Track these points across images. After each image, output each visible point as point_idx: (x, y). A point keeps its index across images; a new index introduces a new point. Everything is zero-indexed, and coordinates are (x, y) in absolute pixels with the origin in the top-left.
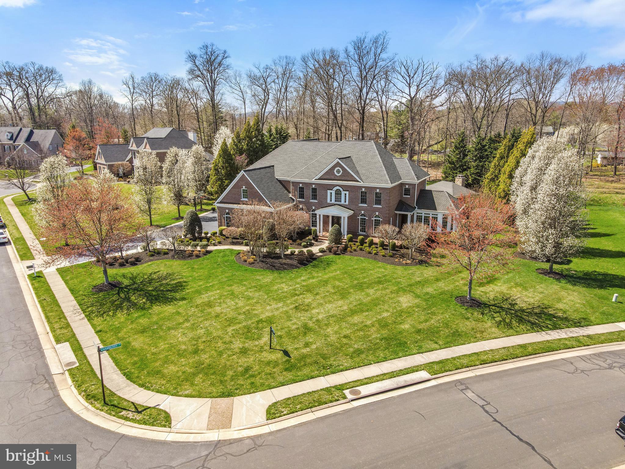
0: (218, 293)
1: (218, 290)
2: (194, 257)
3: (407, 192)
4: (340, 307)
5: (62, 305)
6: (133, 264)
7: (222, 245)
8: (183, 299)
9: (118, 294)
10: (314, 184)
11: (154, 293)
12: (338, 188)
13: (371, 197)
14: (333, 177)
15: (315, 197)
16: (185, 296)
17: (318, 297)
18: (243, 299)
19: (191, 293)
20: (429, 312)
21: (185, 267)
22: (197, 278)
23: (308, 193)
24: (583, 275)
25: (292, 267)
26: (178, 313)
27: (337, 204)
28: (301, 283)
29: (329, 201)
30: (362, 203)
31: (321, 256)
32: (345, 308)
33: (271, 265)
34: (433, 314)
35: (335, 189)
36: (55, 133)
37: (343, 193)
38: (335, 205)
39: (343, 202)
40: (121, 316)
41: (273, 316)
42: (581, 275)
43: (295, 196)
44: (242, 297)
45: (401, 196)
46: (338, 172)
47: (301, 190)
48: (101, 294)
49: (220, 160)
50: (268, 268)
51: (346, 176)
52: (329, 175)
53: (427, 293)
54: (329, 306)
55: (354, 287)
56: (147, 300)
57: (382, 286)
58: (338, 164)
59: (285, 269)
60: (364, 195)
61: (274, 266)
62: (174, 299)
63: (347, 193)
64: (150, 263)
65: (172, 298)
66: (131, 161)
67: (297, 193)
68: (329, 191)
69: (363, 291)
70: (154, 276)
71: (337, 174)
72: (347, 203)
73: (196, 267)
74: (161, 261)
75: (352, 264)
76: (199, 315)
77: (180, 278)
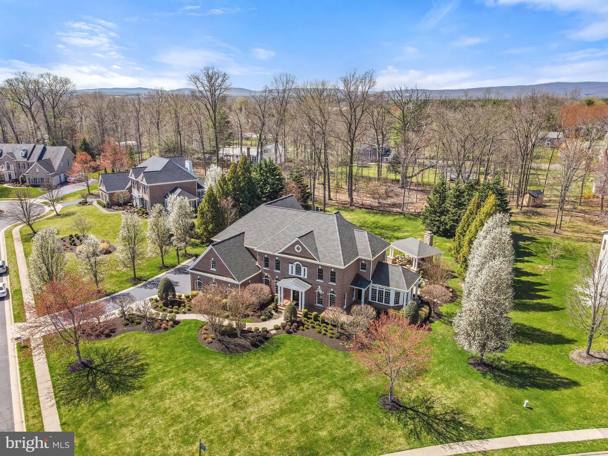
0: (171, 382)
1: (174, 377)
2: (162, 329)
3: (364, 266)
4: (273, 405)
5: (39, 386)
6: (108, 336)
7: (191, 313)
8: (141, 388)
9: (88, 376)
10: (277, 256)
11: (117, 378)
12: (298, 263)
13: (327, 275)
14: (294, 253)
15: (278, 268)
16: (143, 384)
17: (257, 391)
18: (192, 391)
19: (149, 379)
20: (350, 415)
21: (151, 344)
22: (159, 359)
23: (272, 263)
24: (512, 368)
25: (245, 349)
26: (133, 406)
27: (297, 277)
28: (247, 372)
29: (290, 273)
30: (319, 278)
31: (274, 335)
32: (277, 406)
33: (226, 347)
34: (353, 417)
35: (295, 263)
36: (66, 149)
37: (303, 268)
38: (295, 277)
39: (302, 276)
40: (84, 407)
41: (212, 414)
42: (509, 367)
43: (261, 264)
44: (191, 388)
45: (358, 270)
46: (298, 249)
47: (267, 260)
48: (74, 375)
49: (206, 204)
50: (222, 350)
51: (304, 254)
52: (290, 251)
53: (356, 390)
54: (263, 404)
55: (291, 379)
56: (110, 386)
57: (317, 379)
58: (297, 243)
59: (237, 351)
60: (321, 272)
61: (228, 348)
62: (133, 388)
63: (306, 268)
64: (122, 335)
65: (130, 387)
66: (130, 190)
67: (263, 262)
68: (290, 265)
69: (299, 385)
70: (122, 354)
71: (297, 251)
72: (306, 277)
73: (161, 344)
74: (132, 333)
75: (299, 347)
76: (150, 409)
77: (143, 359)
